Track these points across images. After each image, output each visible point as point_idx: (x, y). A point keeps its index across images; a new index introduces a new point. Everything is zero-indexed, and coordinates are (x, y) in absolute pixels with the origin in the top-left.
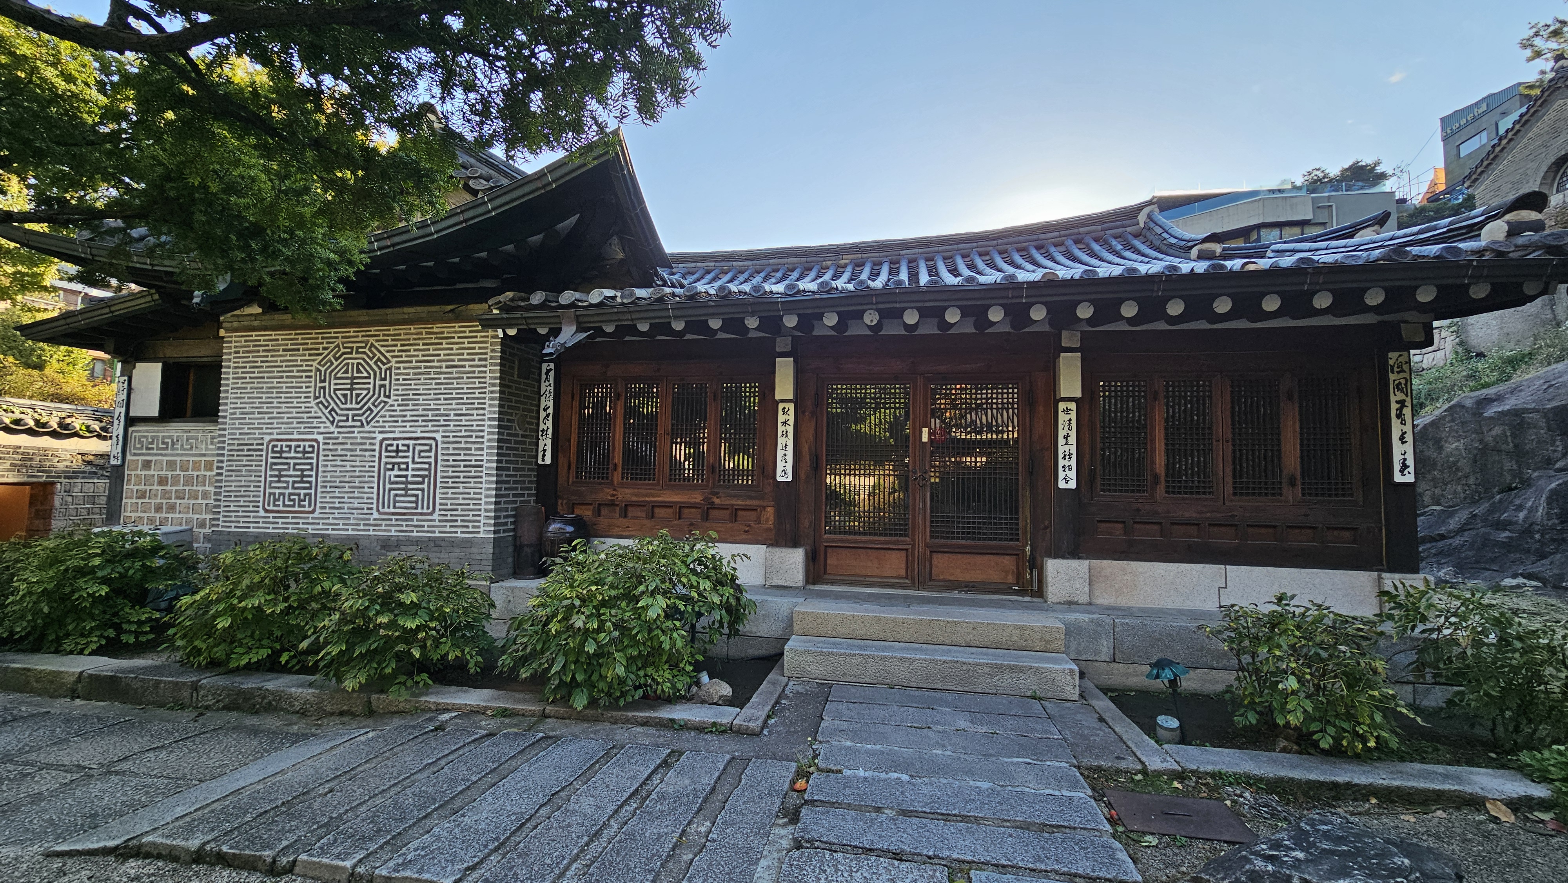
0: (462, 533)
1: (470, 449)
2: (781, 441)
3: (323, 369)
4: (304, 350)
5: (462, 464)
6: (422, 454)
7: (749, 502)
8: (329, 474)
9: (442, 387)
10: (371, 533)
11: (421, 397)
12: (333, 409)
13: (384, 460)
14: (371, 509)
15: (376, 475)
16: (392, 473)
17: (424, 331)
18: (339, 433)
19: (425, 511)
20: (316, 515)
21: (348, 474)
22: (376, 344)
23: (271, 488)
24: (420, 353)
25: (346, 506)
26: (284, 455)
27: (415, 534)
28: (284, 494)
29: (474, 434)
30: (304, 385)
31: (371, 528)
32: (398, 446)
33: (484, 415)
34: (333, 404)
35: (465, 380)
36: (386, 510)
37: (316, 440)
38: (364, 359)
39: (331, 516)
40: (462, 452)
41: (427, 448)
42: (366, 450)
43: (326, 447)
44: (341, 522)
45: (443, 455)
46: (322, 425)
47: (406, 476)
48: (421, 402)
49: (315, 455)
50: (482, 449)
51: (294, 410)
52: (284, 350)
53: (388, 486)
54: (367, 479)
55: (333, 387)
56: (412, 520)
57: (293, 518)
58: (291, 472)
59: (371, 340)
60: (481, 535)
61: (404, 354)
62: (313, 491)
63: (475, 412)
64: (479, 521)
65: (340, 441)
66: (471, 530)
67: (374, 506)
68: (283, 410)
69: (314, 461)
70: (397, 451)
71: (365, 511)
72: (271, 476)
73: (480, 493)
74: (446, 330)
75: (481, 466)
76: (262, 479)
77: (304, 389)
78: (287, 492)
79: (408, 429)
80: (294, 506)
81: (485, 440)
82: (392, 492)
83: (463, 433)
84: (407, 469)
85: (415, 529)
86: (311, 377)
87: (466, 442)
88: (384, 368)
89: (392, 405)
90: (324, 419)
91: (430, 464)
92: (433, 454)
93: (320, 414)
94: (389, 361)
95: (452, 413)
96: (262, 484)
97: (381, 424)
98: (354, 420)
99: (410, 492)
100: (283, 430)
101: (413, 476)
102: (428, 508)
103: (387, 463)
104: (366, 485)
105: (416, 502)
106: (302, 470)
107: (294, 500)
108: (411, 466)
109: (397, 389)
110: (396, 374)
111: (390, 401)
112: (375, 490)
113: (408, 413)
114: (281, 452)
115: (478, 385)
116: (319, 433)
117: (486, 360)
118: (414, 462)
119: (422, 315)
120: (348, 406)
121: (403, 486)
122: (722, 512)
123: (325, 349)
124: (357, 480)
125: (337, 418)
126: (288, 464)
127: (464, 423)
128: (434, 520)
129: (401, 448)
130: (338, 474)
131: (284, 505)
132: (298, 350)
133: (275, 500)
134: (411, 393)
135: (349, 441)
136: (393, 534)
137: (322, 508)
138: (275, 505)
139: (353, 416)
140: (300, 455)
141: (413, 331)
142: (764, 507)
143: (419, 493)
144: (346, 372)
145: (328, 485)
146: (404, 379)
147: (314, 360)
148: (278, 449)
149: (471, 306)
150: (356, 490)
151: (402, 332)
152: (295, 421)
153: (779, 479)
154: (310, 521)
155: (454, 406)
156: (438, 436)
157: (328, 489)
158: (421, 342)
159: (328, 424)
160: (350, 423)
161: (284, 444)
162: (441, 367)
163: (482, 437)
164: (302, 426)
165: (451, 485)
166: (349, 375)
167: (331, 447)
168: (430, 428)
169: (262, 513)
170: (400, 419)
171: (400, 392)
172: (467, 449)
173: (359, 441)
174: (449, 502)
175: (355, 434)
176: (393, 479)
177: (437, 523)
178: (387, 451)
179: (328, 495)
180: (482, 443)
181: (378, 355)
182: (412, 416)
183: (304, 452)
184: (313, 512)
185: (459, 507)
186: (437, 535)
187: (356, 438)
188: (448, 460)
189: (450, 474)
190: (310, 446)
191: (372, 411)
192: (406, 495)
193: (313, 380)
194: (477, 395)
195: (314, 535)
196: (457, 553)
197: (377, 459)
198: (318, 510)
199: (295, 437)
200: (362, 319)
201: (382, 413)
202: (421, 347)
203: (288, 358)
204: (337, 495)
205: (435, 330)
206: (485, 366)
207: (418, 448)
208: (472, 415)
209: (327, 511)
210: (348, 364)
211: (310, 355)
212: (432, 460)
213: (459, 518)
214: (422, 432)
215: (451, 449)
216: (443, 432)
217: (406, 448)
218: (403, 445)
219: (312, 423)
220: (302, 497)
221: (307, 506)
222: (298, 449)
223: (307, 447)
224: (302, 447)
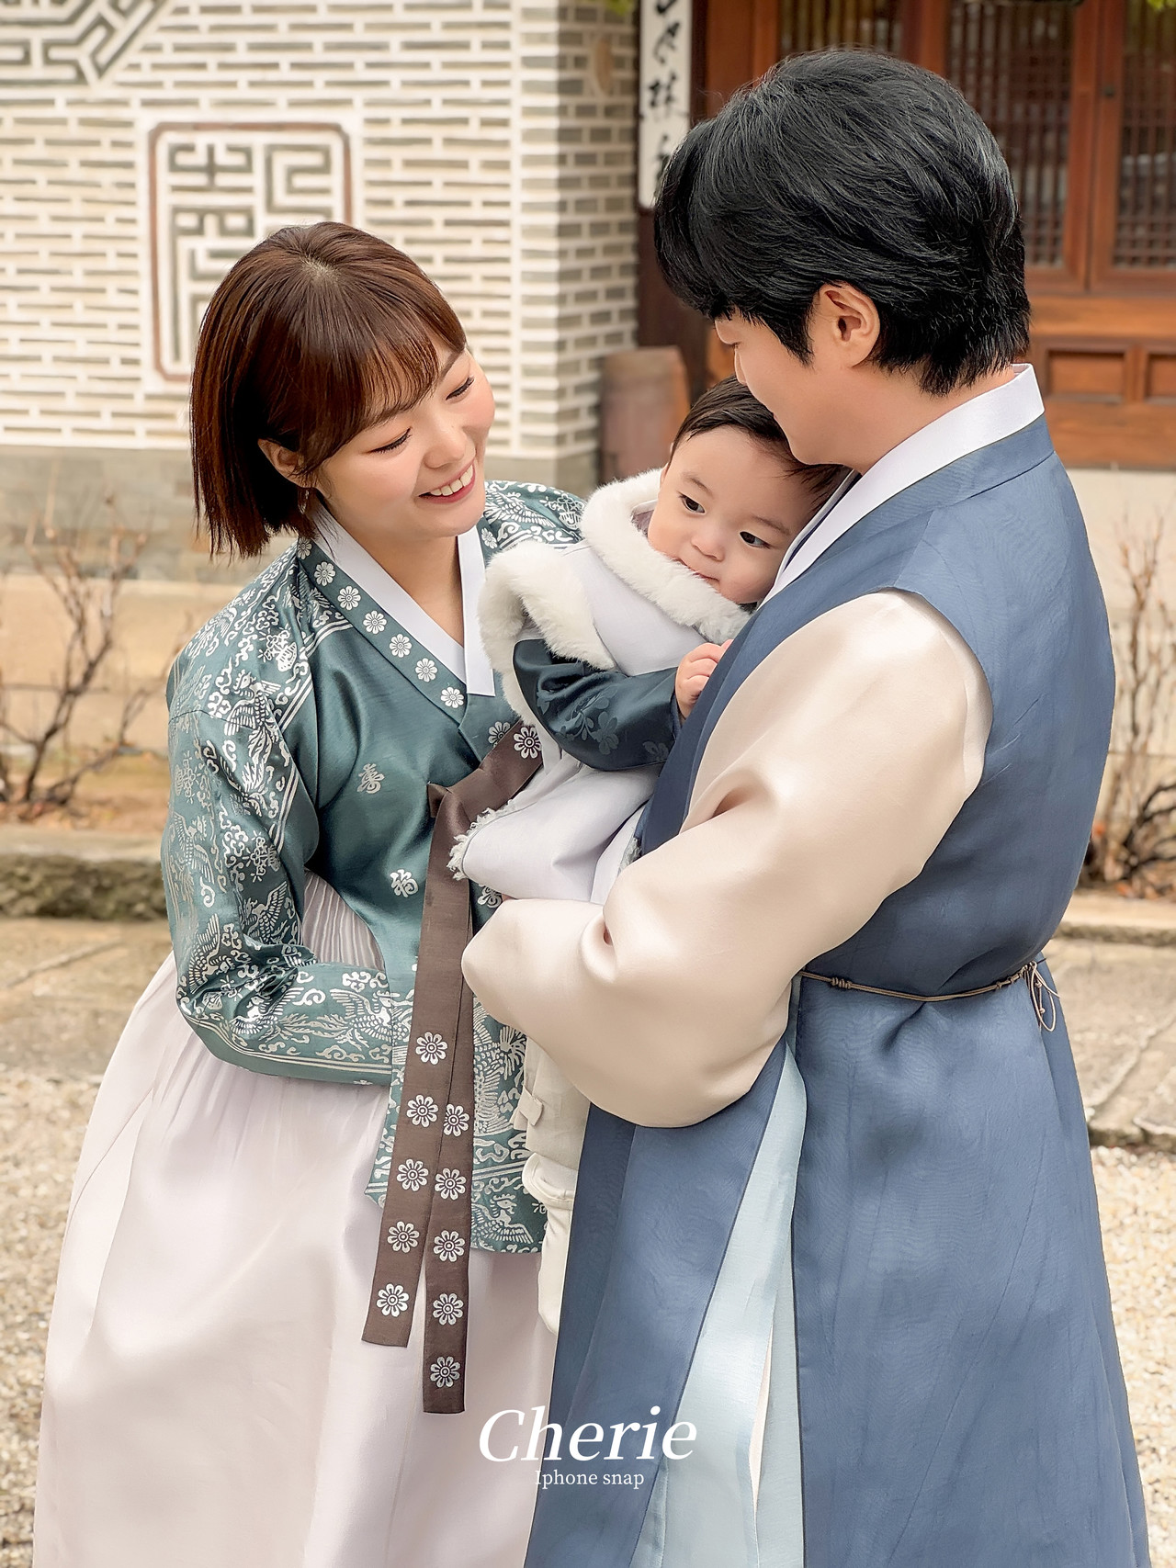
1: (464, 164)
5: (438, 215)
6: (301, 181)
10: (140, 442)
13: (166, 200)
14: (133, 366)
15: (143, 247)
16: (202, 245)
21: (44, 247)
25: (46, 349)
29: (474, 113)
31: (140, 426)
32: (211, 151)
33: (506, 45)
40: (438, 176)
41: (314, 159)
42: (102, 164)
44: (35, 405)
45: (370, 183)
50: (504, 165)
53: (187, 287)
54: (111, 265)
63: (476, 36)
67: (145, 354)
70: (211, 169)
71: (116, 368)
73: (504, 315)
75: (505, 222)
79: (243, 91)
81: (513, 132)
83: (437, 110)
84: (248, 233)
87: (449, 142)
89: (184, 11)
91: (327, 213)
92: (335, 180)
95: (396, 37)
97: (148, 74)
98: (48, 60)
103: (177, 210)
104: (110, 286)
108: (262, 221)
112: (143, 303)
113: (241, 37)
118: (271, 207)
124: (77, 265)
127: (437, 72)
129: (222, 158)
130: (10, 242)
135: (39, 132)
139: (48, 44)
150: (78, 299)
155: (399, 15)
156: (352, 120)
160: (38, 69)
163: (504, 123)
168: (320, 91)
170: (212, 58)
172: (451, 163)
173: (73, 131)
175: (60, 109)
176: (204, 264)
178: (174, 167)
180: (504, 144)
182: (252, 46)
187: (63, 121)
188: (389, 203)
191: (113, 28)
197: (141, 195)
201: (147, 34)
204: (13, 313)
207: (282, 161)
208: (466, 45)
212: (335, 202)
214: (294, 104)
215: (397, 164)
216: (370, 103)
217: (238, 160)
218: (232, 149)
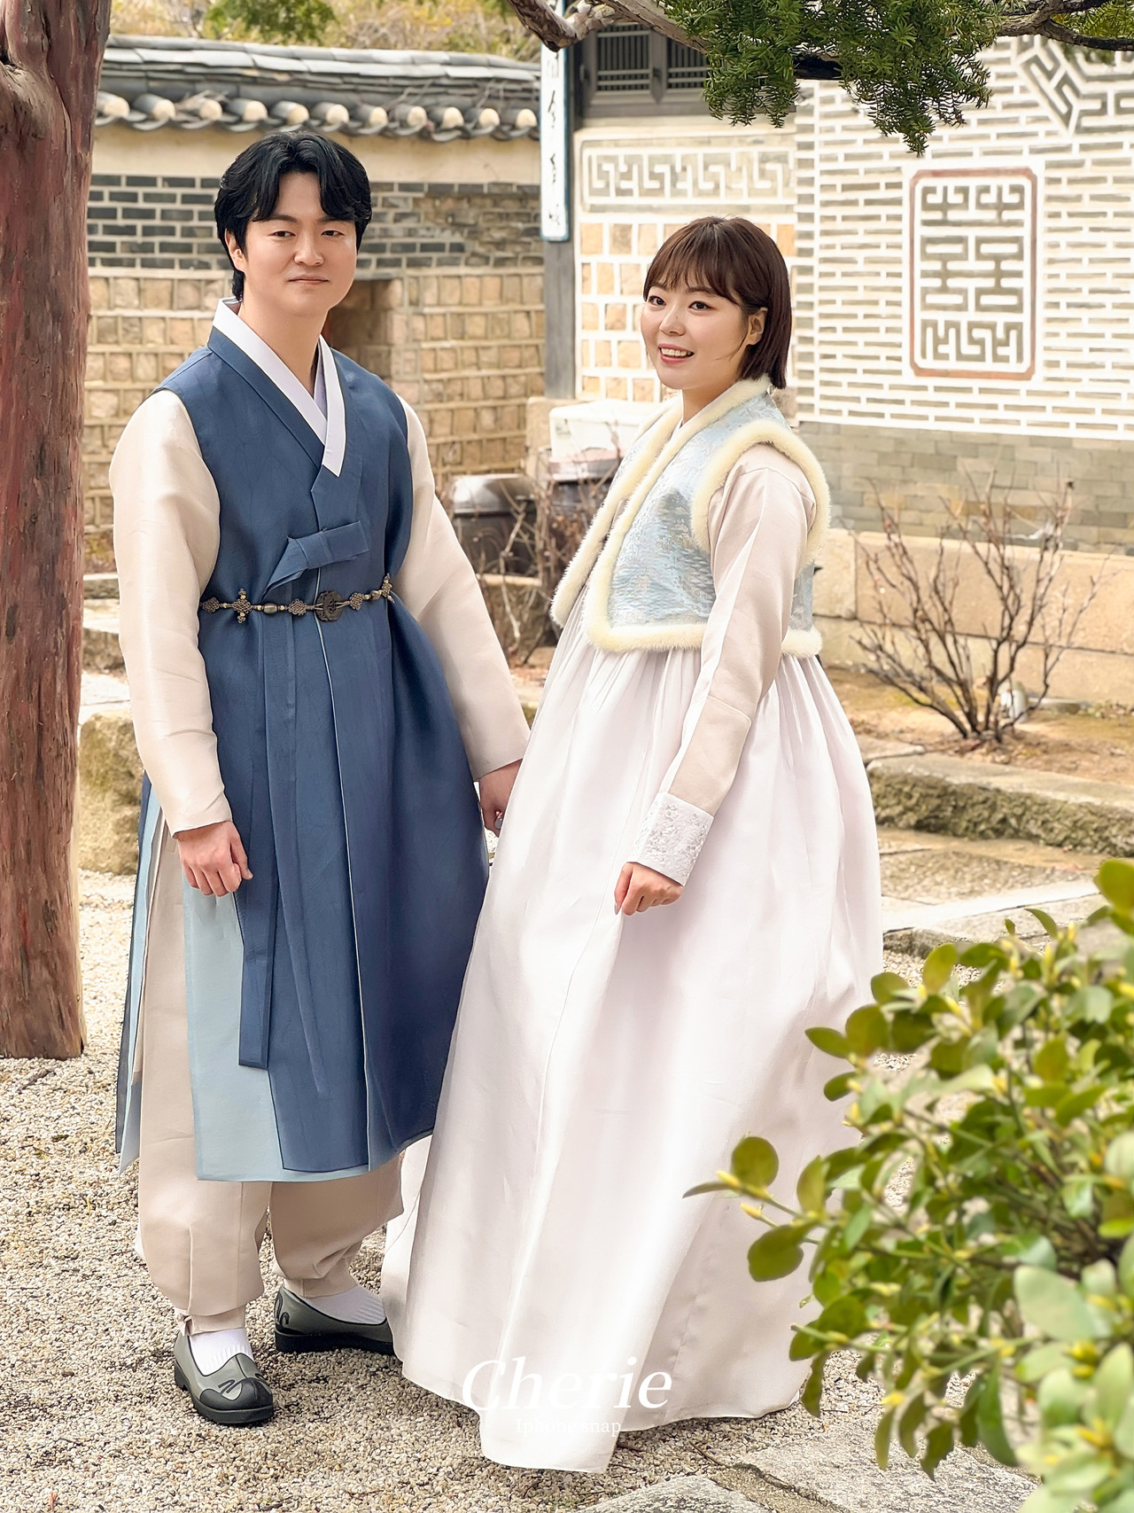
8: (1063, 269)
12: (1063, 81)
18: (1082, 147)
20: (1036, 382)
21: (1109, 270)
23: (926, 307)
25: (1108, 358)
26: (953, 215)
28: (957, 326)
34: (1063, 68)
37: (1026, 172)
39: (1072, 387)
43: (1052, 189)
44: (1099, 404)
46: (1043, 127)
49: (1026, 214)
57: (980, 390)
58: (972, 264)
62: (1024, 318)
65: (1088, 170)
69: (1024, 232)
72: (925, 274)
76: (904, 282)
78: (963, 318)
80: (981, 358)
90: (1045, 111)
93: (1034, 96)
96: (904, 297)
98: (1117, 112)
100: (945, 144)
106: (998, 259)
107: (981, 342)
114: (945, 206)
116: (1036, 151)
120: (1105, 69)
125: (1076, 108)
126: (961, 240)
130: (1085, 267)
131: (960, 357)
133: (938, 341)
135: (1111, 171)
137: (1049, 363)
138: (937, 356)
139: (1118, 98)
140: (991, 215)
145: (1063, 298)
148: (938, 198)
154: (1024, 399)
157: (1063, 311)
159: (1058, 122)
160: (1108, 121)
161: (952, 183)
164: (992, 130)
167: (1064, 188)
169: (909, 377)
175: (1126, 151)
179: (1063, 328)
183: (1001, 207)
184: (1028, 374)
187: (1126, 162)
190: (1013, 189)
195: (1035, 442)
198: (1041, 370)
199: (976, 162)
204: (1086, 327)
209: (1063, 371)
219: (1015, 120)
220: (1000, 334)
221: (1013, 358)
222: (985, 199)
223: (1006, 191)
224: (994, 191)
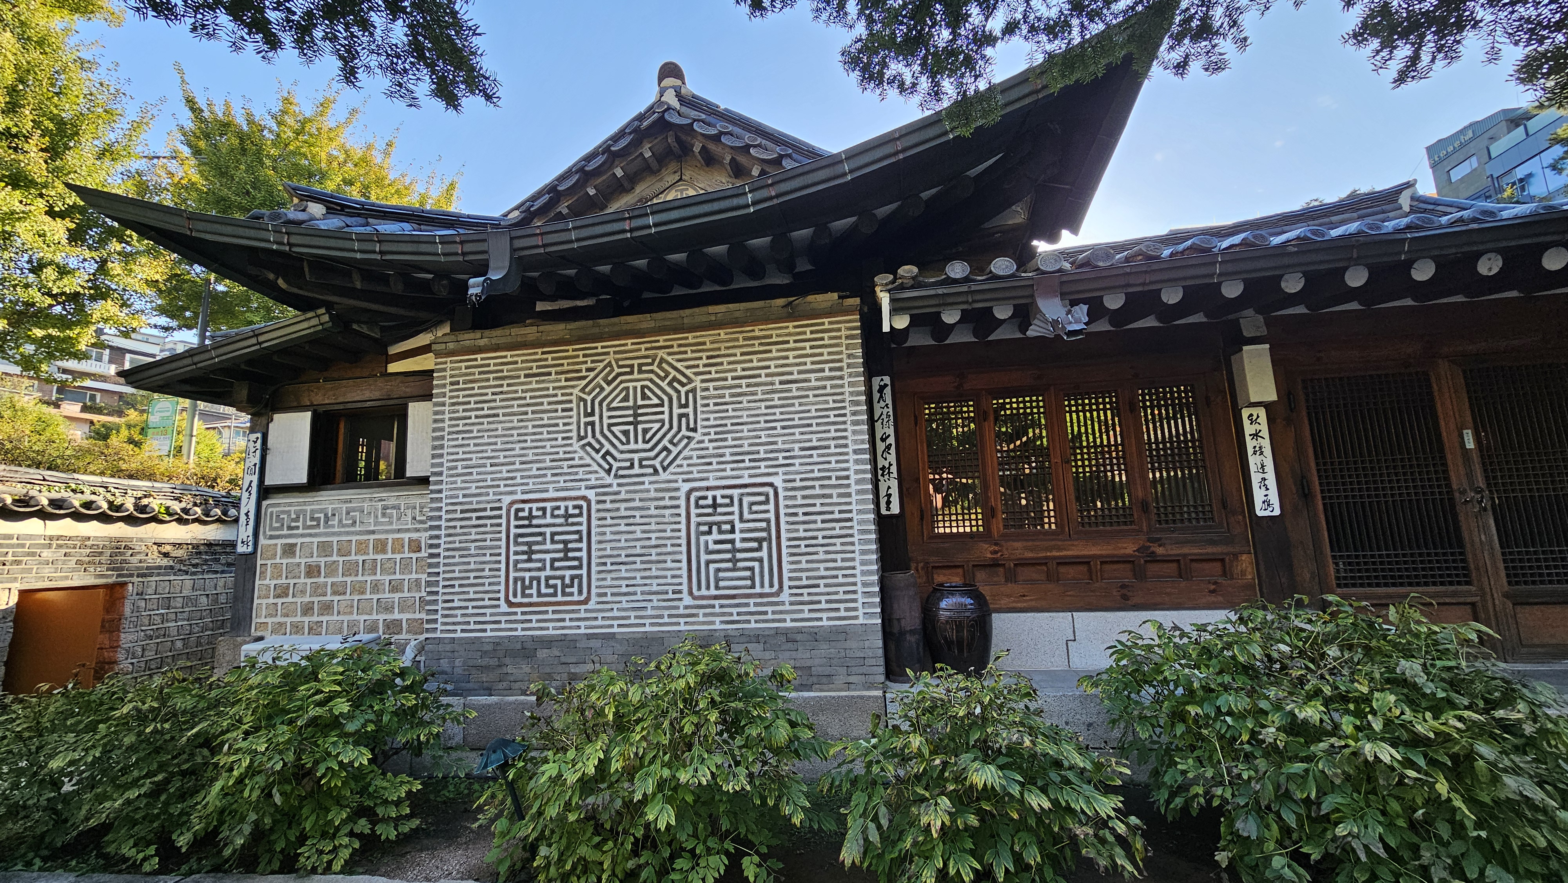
0: (829, 619)
1: (830, 496)
2: (1253, 461)
3: (589, 399)
4: (557, 373)
5: (819, 518)
6: (755, 508)
7: (1210, 550)
8: (608, 546)
9: (777, 411)
10: (682, 628)
11: (745, 427)
12: (608, 453)
13: (694, 520)
14: (680, 592)
15: (684, 542)
16: (710, 538)
17: (741, 336)
18: (619, 485)
19: (767, 590)
20: (591, 605)
21: (638, 544)
22: (669, 359)
23: (517, 570)
24: (739, 367)
25: (639, 589)
26: (535, 522)
27: (753, 625)
28: (538, 579)
29: (833, 475)
30: (560, 422)
31: (682, 620)
32: (714, 498)
33: (846, 446)
34: (607, 446)
35: (811, 399)
36: (704, 592)
37: (584, 498)
38: (651, 380)
39: (615, 606)
40: (818, 502)
41: (762, 498)
42: (665, 507)
43: (601, 506)
44: (633, 614)
45: (787, 506)
46: (593, 476)
47: (732, 542)
48: (746, 434)
49: (584, 519)
50: (849, 495)
51: (548, 458)
52: (526, 376)
53: (704, 557)
54: (669, 549)
55: (606, 421)
56: (747, 605)
57: (554, 612)
58: (549, 546)
59: (661, 353)
60: (861, 621)
61: (713, 369)
62: (584, 572)
63: (832, 443)
64: (855, 601)
65: (623, 496)
66: (843, 613)
67: (685, 588)
68: (530, 458)
69: (584, 528)
70: (715, 505)
71: (671, 596)
72: (516, 553)
73: (853, 559)
74: (774, 332)
75: (850, 520)
76: (503, 558)
77: (561, 428)
78: (543, 575)
79: (729, 473)
80: (555, 595)
81: (852, 481)
82: (712, 567)
83: (817, 474)
84: (732, 531)
85: (752, 618)
86: (571, 410)
87: (822, 486)
88: (683, 390)
89: (702, 442)
90: (596, 468)
91: (768, 521)
92: (771, 506)
93: (588, 461)
94: (690, 381)
95: (796, 446)
96: (503, 566)
97: (685, 469)
98: (641, 466)
99: (740, 565)
100: (531, 487)
101: (744, 540)
102: (771, 586)
103: (699, 524)
104: (669, 558)
105: (752, 578)
106: (565, 542)
107: (555, 587)
108: (738, 526)
109: (707, 418)
110: (703, 398)
111: (698, 436)
112: (684, 564)
113: (727, 451)
114: (530, 517)
115: (831, 405)
116: (588, 488)
117: (840, 369)
118: (741, 520)
119: (737, 314)
120: (632, 446)
121: (729, 556)
122: (1166, 565)
123: (589, 370)
124: (653, 551)
125: (615, 465)
126: (542, 534)
127: (816, 459)
128: (783, 603)
129: (719, 501)
130: (623, 544)
131: (540, 594)
132: (550, 374)
133: (524, 588)
134: (728, 422)
135: (637, 496)
136: (718, 626)
137: (600, 595)
138: (524, 595)
139: (641, 460)
140: (561, 520)
141: (723, 336)
142: (1236, 556)
143: (756, 565)
144: (626, 399)
145: (609, 561)
146: (716, 404)
147: (573, 387)
148: (526, 514)
149: (810, 298)
150: (653, 566)
151: (707, 340)
152: (549, 472)
153: (1260, 513)
154: (583, 615)
155: (798, 437)
156: (778, 481)
157: (609, 567)
158: (738, 351)
159: (603, 474)
160: (637, 470)
161: (534, 506)
162: (772, 384)
163: (847, 477)
164: (562, 479)
165: (803, 550)
166: (631, 403)
167: (608, 506)
168: (763, 470)
169: (504, 608)
170: (714, 460)
171: (712, 423)
172: (824, 496)
173: (653, 494)
174: (804, 575)
175: (647, 486)
176: (712, 547)
177: (787, 607)
178: (697, 506)
179: (609, 576)
180: (848, 486)
181: (673, 373)
182: (732, 454)
183: (567, 516)
184: (586, 602)
185: (822, 582)
186: (789, 624)
187: (648, 491)
188: (796, 514)
189: (802, 534)
190: (575, 507)
191: (669, 452)
192: (734, 569)
193: (574, 413)
194: (832, 419)
195: (589, 637)
196: (824, 650)
197: (683, 519)
198: (594, 599)
199: (551, 494)
200: (644, 325)
201: (686, 453)
202: (739, 358)
203: (534, 386)
204: (624, 574)
205: (757, 333)
206: (841, 378)
207: (746, 500)
208: (828, 447)
209: (609, 598)
210: (627, 388)
211: (567, 380)
212: (772, 516)
213: (823, 598)
214: (750, 476)
215: (799, 497)
216: (785, 474)
217: (727, 501)
218: (723, 497)
219: (577, 473)
220: (567, 581)
221: (576, 593)
222: (556, 512)
223: (570, 508)
224: (563, 509)
